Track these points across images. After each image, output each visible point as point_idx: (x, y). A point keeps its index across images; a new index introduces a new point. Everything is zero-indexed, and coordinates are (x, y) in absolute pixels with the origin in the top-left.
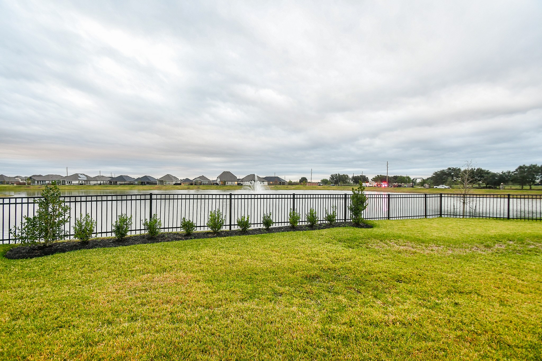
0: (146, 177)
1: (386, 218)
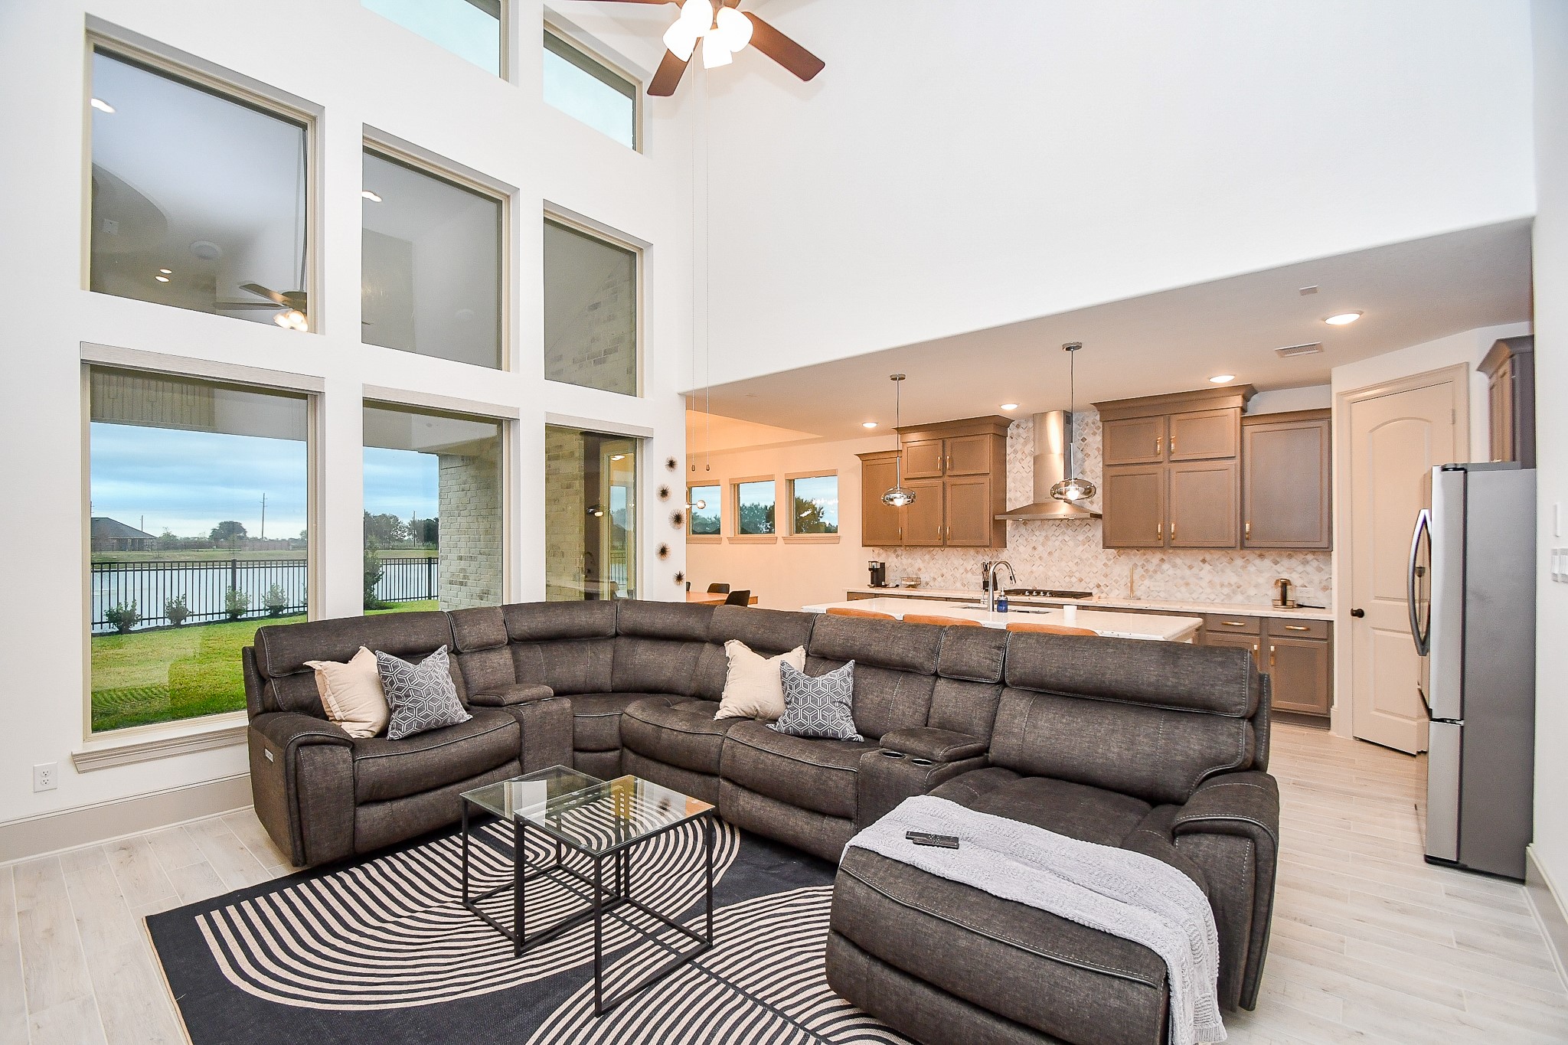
1: (425, 597)
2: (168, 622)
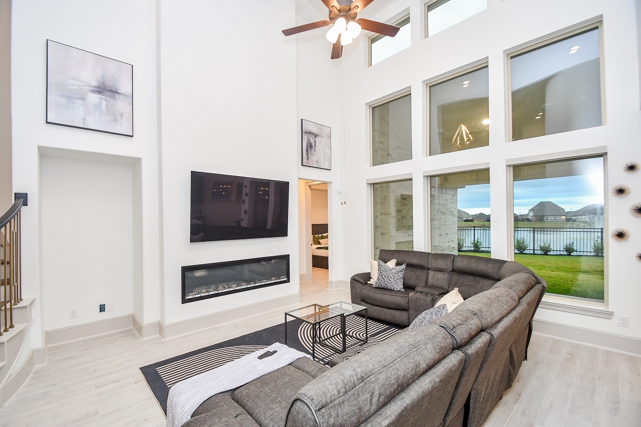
2: (565, 253)
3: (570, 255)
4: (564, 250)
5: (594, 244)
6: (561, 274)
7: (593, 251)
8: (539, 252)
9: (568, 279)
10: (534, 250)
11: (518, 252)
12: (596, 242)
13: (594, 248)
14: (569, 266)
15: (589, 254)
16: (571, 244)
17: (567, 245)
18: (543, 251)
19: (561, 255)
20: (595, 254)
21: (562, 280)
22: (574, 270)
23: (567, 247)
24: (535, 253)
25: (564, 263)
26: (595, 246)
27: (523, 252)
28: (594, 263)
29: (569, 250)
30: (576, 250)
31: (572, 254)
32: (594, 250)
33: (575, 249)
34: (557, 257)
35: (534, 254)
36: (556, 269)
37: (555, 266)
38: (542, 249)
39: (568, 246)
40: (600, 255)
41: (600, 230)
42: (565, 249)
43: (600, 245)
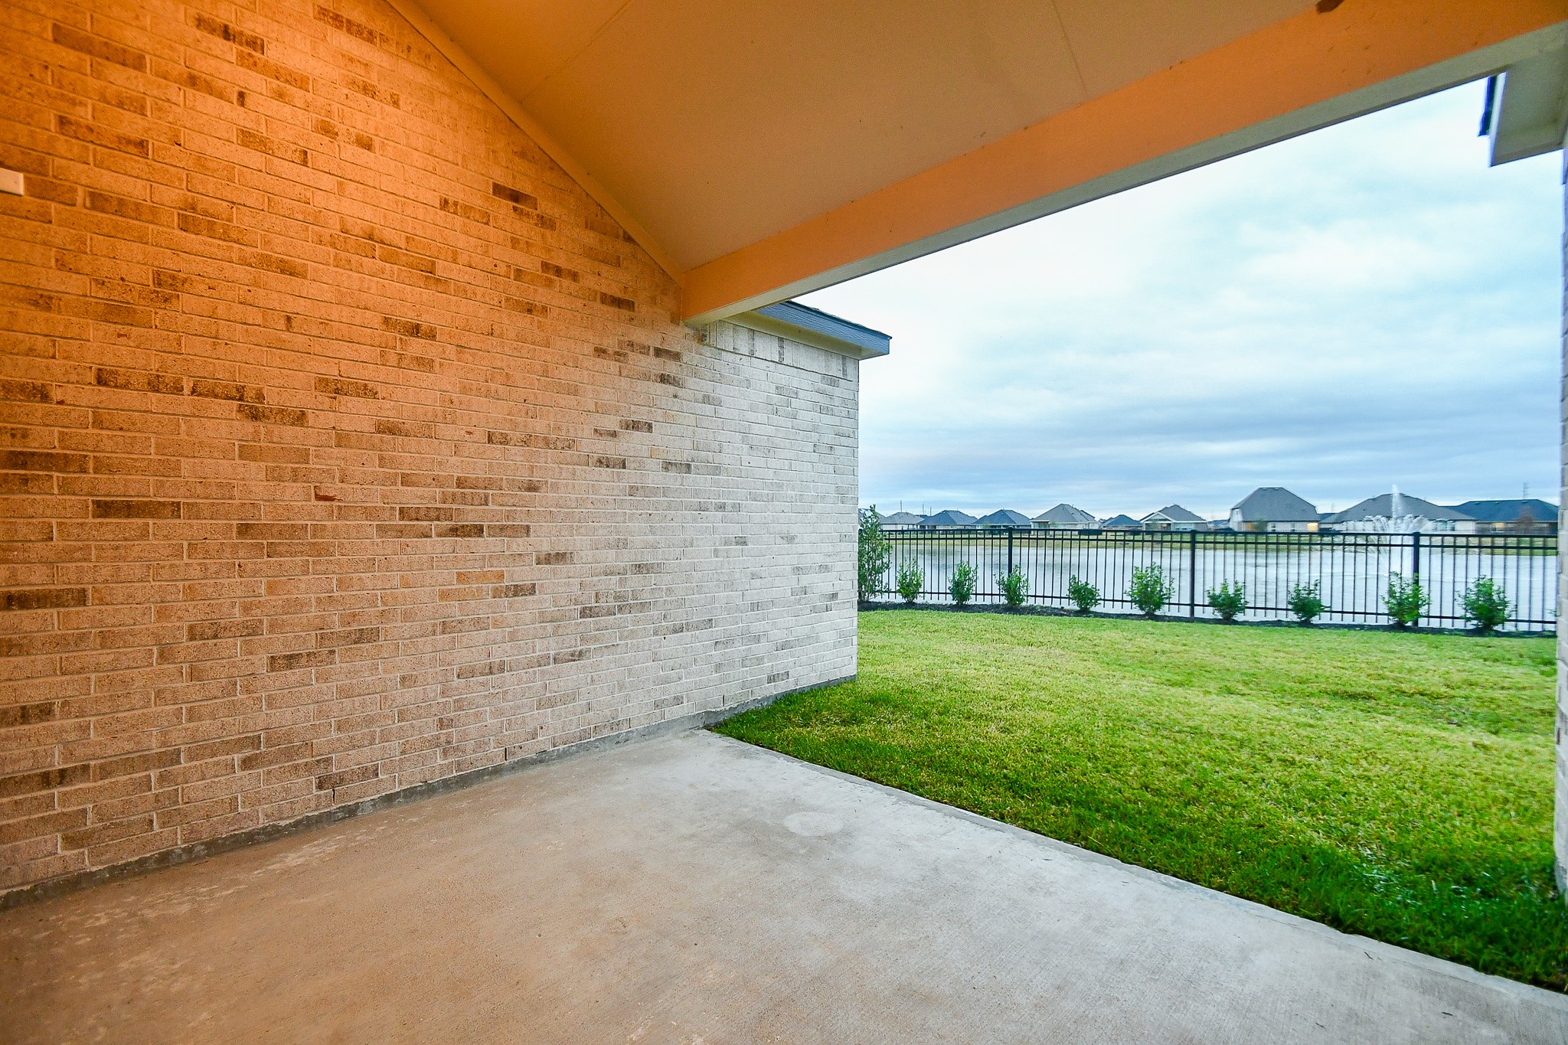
0: (1002, 514)
3: (1306, 624)
4: (1290, 607)
5: (1391, 586)
6: (1255, 707)
7: (1387, 612)
8: (1209, 613)
9: (1273, 748)
10: (1192, 605)
11: (1142, 613)
12: (1395, 580)
13: (1388, 603)
14: (1298, 670)
15: (1371, 620)
16: (1312, 588)
17: (1298, 592)
18: (1220, 611)
19: (1279, 623)
20: (1391, 623)
21: (1244, 755)
22: (1314, 688)
23: (1298, 594)
24: (1196, 615)
25: (1281, 654)
26: (1391, 593)
27: (1157, 613)
28: (1391, 656)
29: (1306, 608)
30: (1330, 607)
31: (1315, 620)
32: (1390, 609)
33: (1325, 602)
34: (1260, 631)
35: (1192, 619)
36: (1246, 683)
37: (1244, 667)
38: (1215, 602)
39: (1302, 592)
40: (1409, 624)
41: (1410, 540)
42: (1289, 603)
43: (1409, 591)
